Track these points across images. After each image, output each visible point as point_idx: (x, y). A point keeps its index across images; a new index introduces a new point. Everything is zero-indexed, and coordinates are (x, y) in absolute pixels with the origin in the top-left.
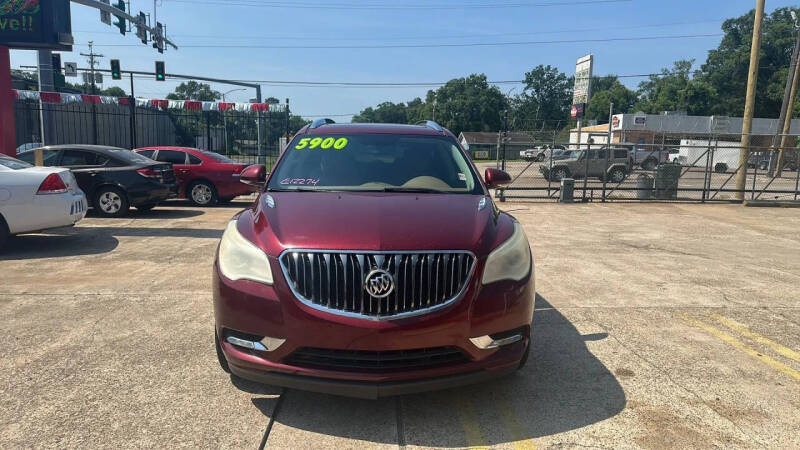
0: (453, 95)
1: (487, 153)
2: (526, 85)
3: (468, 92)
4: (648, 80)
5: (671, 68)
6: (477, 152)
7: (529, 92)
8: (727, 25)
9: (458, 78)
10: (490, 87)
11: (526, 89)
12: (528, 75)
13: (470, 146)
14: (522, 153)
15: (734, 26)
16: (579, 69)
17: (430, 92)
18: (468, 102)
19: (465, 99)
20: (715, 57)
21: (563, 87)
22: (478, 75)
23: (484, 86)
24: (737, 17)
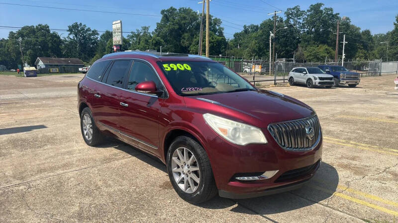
0: (28, 35)
1: (58, 69)
2: (69, 33)
3: (39, 34)
4: (131, 34)
5: (140, 29)
6: (51, 69)
7: (71, 36)
8: (163, 12)
9: (30, 26)
10: (51, 32)
11: (70, 34)
12: (69, 27)
13: (46, 65)
14: (80, 69)
15: (165, 13)
16: (114, 27)
17: (11, 33)
18: (40, 40)
19: (37, 38)
20: (160, 27)
21: (90, 35)
22: (43, 25)
23: (48, 31)
24: (166, 9)
